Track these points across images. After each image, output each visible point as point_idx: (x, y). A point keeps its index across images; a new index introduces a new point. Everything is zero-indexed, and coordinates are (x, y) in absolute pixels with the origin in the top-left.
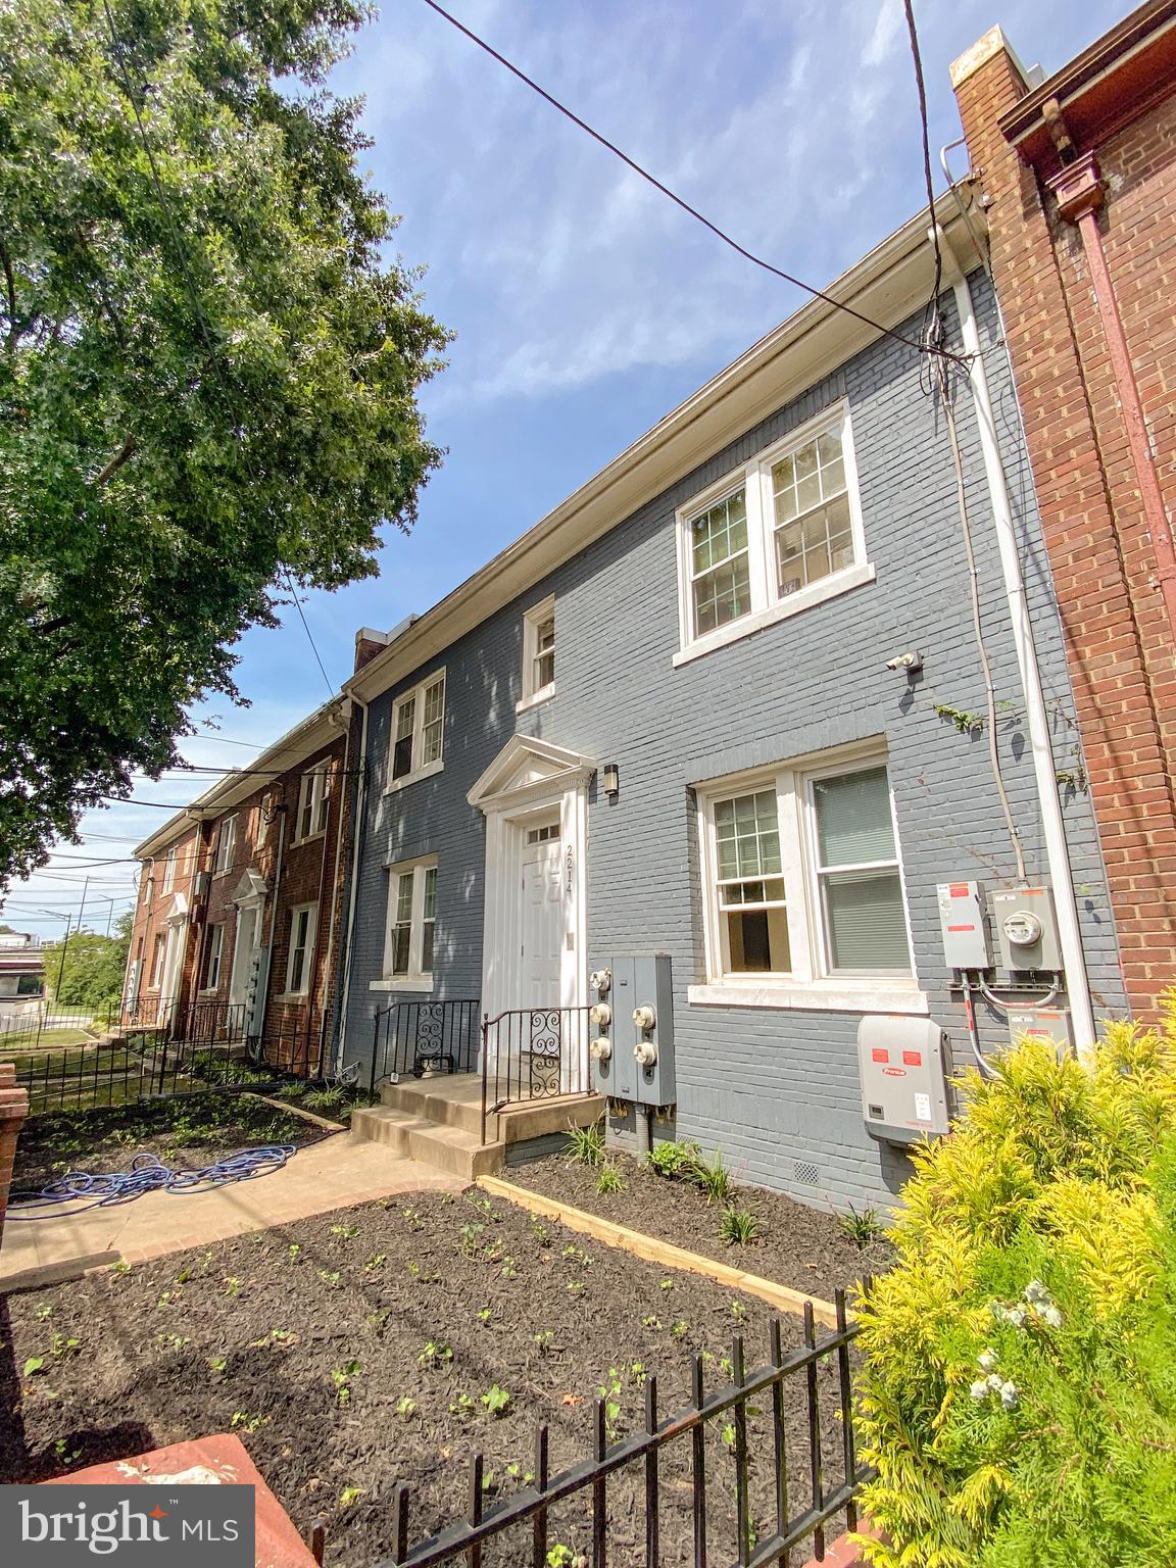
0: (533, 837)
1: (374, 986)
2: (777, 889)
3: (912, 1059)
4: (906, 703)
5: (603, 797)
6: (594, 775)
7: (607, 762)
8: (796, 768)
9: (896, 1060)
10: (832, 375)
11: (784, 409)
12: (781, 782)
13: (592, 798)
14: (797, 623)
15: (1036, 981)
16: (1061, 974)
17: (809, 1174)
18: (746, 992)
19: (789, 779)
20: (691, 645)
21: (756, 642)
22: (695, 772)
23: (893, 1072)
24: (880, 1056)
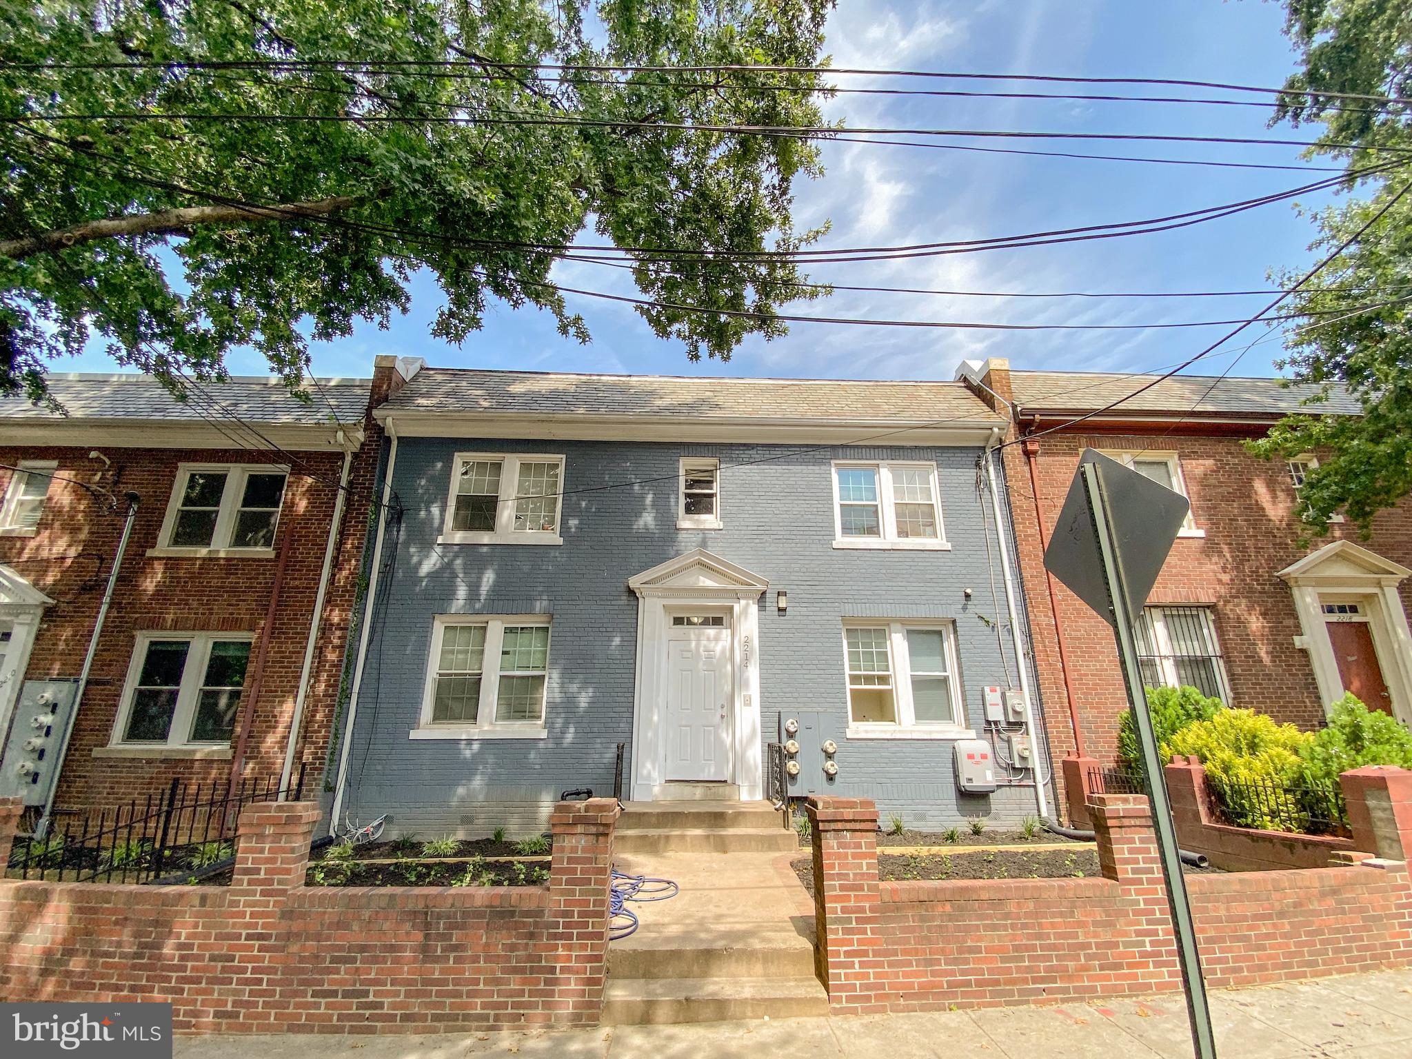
0: (678, 621)
1: (413, 735)
2: (883, 680)
3: (984, 757)
4: (965, 608)
5: (772, 608)
6: (764, 593)
7: (781, 588)
8: (902, 621)
9: (978, 758)
10: (928, 448)
11: (903, 448)
12: (893, 626)
13: (762, 608)
14: (912, 554)
15: (1017, 725)
16: (1026, 724)
17: (921, 817)
18: (885, 732)
19: (898, 626)
20: (841, 540)
21: (886, 554)
22: (849, 610)
23: (977, 763)
24: (971, 757)
